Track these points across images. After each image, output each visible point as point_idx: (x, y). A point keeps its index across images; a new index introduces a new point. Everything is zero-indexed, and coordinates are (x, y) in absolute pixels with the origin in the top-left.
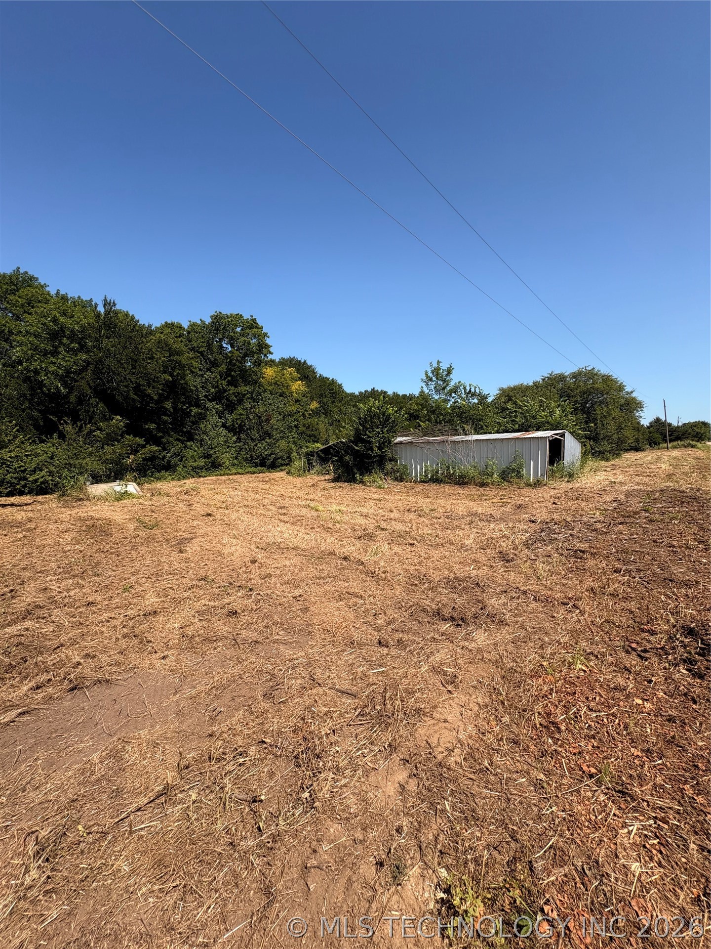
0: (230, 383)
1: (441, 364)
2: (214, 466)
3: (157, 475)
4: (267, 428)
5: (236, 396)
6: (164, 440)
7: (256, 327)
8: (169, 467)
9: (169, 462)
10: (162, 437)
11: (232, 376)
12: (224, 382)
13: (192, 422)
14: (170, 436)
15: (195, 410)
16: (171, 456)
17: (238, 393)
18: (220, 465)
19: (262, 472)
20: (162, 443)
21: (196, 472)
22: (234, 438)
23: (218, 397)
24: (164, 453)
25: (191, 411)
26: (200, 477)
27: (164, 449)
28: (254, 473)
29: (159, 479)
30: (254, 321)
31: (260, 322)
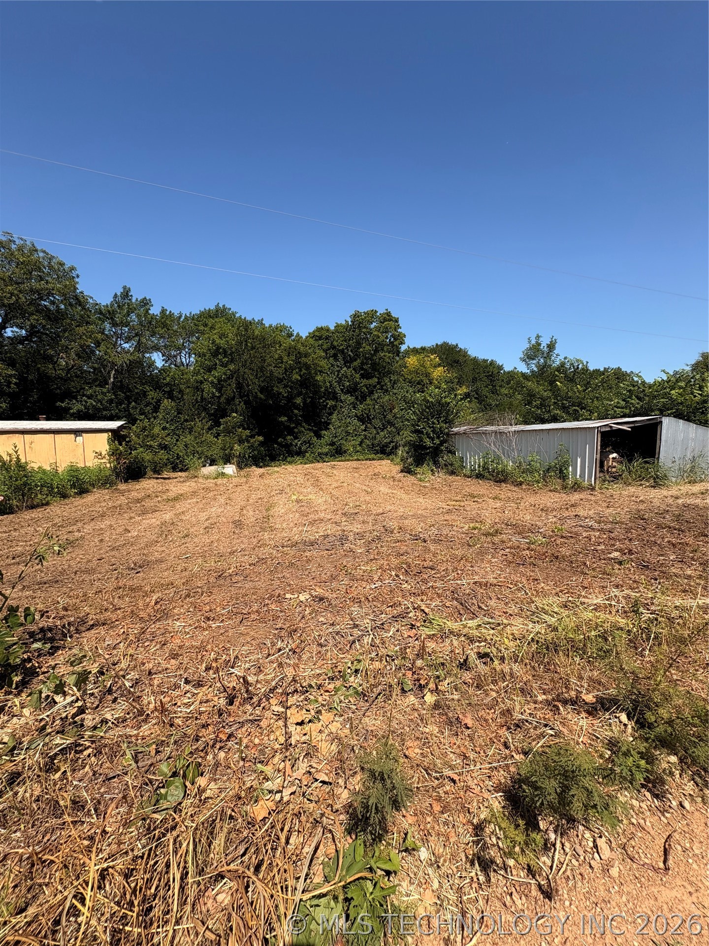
0: (363, 376)
1: (541, 339)
2: (338, 452)
3: (289, 459)
4: (389, 417)
5: (367, 389)
6: (296, 430)
7: (390, 320)
8: (300, 453)
9: (300, 448)
10: (294, 428)
11: (365, 370)
12: (358, 376)
13: (328, 414)
14: (301, 426)
15: (331, 403)
16: (301, 444)
17: (370, 385)
18: (345, 452)
19: (380, 459)
20: (294, 432)
21: (321, 458)
22: (363, 427)
23: (352, 390)
24: (296, 441)
25: (327, 404)
26: (325, 462)
27: (296, 438)
28: (373, 459)
29: (290, 463)
30: (388, 314)
31: (394, 315)
